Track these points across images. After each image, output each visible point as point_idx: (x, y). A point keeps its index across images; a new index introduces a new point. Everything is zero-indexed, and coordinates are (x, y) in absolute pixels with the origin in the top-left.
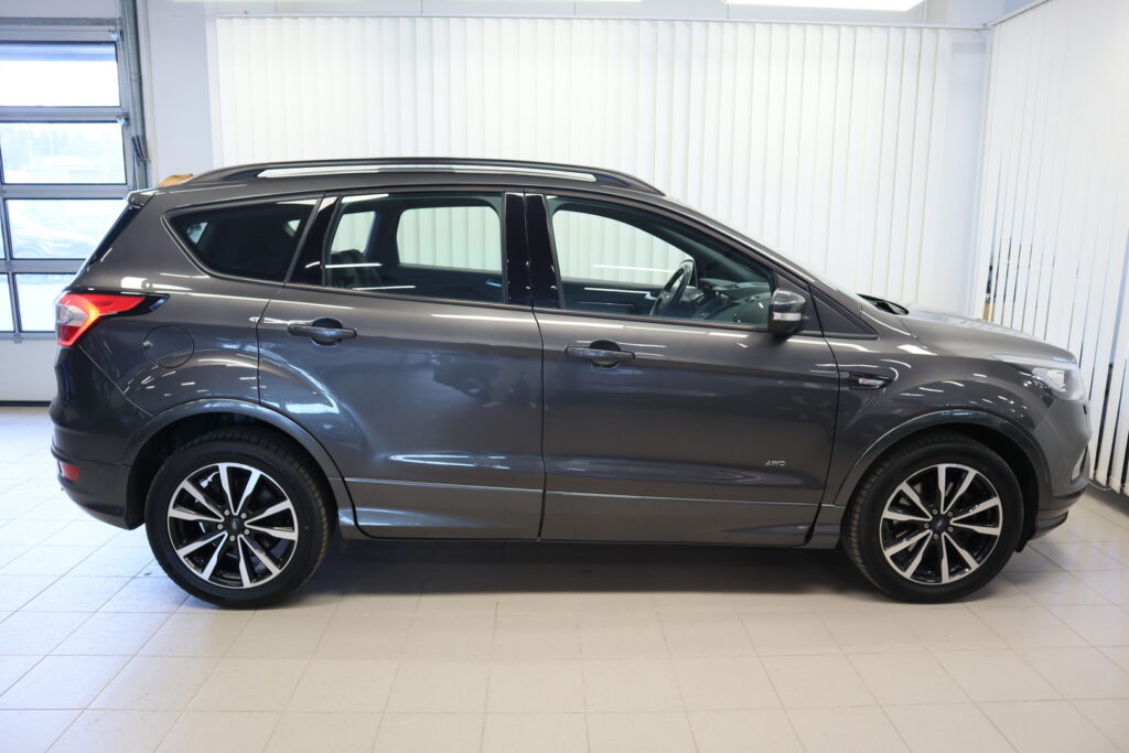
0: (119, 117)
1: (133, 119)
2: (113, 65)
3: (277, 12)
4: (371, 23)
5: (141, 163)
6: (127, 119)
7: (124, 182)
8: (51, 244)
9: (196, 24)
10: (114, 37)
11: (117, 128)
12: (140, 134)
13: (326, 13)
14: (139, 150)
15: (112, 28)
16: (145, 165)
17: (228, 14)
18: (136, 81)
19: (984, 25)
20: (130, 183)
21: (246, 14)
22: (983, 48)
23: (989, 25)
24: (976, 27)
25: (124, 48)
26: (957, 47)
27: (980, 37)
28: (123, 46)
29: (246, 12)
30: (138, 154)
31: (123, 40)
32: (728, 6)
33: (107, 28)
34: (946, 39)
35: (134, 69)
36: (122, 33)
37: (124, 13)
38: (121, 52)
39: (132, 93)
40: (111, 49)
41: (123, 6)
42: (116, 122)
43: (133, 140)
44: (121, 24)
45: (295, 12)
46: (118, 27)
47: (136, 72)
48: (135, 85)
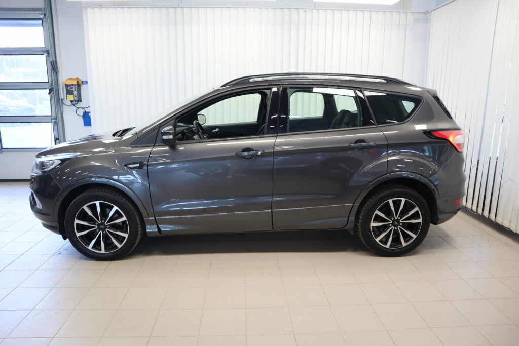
0: (45, 52)
1: (51, 53)
2: (41, 28)
3: (114, 5)
4: (156, 10)
5: (55, 73)
6: (48, 53)
7: (47, 81)
8: (15, 108)
9: (78, 11)
10: (42, 16)
11: (43, 58)
12: (54, 60)
13: (137, 6)
14: (54, 67)
15: (40, 12)
16: (57, 74)
17: (93, 6)
18: (51, 35)
19: (427, 11)
20: (50, 82)
21: (100, 6)
22: (427, 21)
23: (429, 11)
24: (424, 12)
25: (46, 22)
26: (416, 21)
27: (425, 16)
28: (46, 20)
29: (100, 5)
30: (53, 69)
31: (45, 18)
32: (315, 2)
33: (38, 12)
34: (411, 17)
35: (51, 31)
36: (45, 15)
37: (45, 5)
38: (44, 23)
39: (50, 41)
40: (40, 22)
41: (45, 2)
42: (43, 54)
43: (51, 62)
44: (44, 11)
45: (122, 5)
46: (43, 12)
47: (52, 32)
48: (51, 38)
